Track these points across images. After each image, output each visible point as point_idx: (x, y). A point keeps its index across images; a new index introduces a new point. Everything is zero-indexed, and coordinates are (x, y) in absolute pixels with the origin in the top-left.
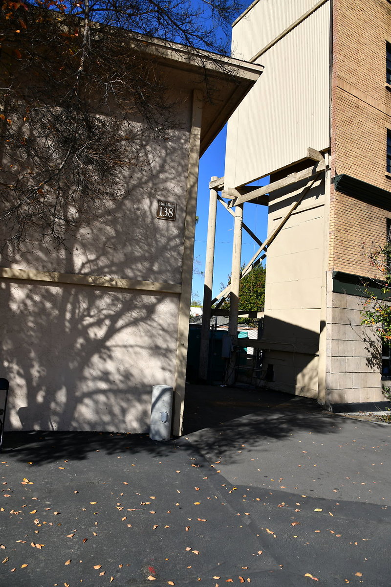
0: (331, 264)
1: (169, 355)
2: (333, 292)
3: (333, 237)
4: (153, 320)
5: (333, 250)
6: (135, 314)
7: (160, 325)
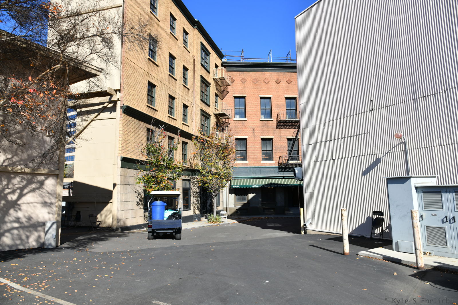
0: (120, 153)
1: (52, 206)
2: (121, 167)
3: (121, 138)
4: (43, 188)
5: (121, 145)
6: (34, 186)
7: (47, 191)
